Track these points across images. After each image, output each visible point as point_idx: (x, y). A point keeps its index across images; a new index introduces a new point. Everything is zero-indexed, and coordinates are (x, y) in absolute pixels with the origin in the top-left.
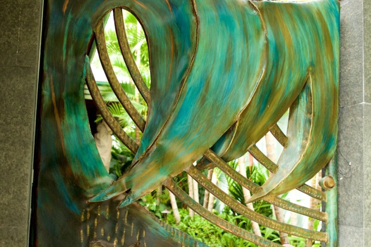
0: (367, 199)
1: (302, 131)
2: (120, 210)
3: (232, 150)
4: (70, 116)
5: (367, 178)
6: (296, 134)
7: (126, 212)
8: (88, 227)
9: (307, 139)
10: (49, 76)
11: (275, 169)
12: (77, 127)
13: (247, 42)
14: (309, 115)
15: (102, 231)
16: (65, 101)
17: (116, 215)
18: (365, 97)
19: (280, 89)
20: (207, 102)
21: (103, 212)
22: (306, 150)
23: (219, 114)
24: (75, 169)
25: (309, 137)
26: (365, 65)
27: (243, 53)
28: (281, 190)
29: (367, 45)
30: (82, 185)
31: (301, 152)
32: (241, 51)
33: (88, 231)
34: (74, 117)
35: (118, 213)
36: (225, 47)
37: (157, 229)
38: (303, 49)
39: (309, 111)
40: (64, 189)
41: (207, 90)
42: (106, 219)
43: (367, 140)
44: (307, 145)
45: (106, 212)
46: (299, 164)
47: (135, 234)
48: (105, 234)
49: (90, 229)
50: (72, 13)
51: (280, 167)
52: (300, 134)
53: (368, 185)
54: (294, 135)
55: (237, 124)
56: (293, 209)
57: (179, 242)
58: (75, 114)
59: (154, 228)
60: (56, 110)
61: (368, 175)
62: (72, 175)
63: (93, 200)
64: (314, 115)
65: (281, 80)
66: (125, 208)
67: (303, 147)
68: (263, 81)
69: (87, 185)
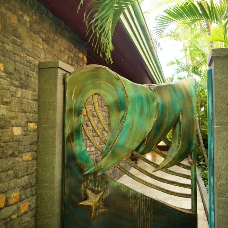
0: (218, 181)
1: (177, 139)
2: (98, 176)
3: (144, 150)
4: (76, 140)
5: (218, 169)
6: (175, 141)
7: (100, 177)
8: (85, 184)
9: (179, 144)
10: (68, 126)
11: (166, 157)
12: (79, 144)
13: (149, 104)
14: (180, 133)
15: (91, 185)
16: (74, 135)
17: (96, 178)
18: (216, 123)
19: (165, 123)
20: (132, 131)
21: (91, 177)
22: (179, 148)
23: (138, 135)
24: (79, 161)
25: (181, 143)
26: (216, 105)
27: (147, 109)
28: (168, 166)
29: (217, 93)
30: (82, 167)
31: (177, 149)
32: (146, 108)
33: (85, 185)
34: (78, 141)
35: (97, 178)
36: (140, 107)
37: (113, 184)
38: (176, 104)
39: (180, 131)
40: (75, 169)
41: (132, 126)
42: (92, 180)
43: (218, 148)
44: (180, 146)
45: (92, 177)
46: (176, 155)
47: (104, 186)
48: (92, 186)
49: (86, 184)
50: (76, 99)
51: (168, 156)
52: (177, 141)
53: (218, 174)
54: (174, 141)
55: (146, 139)
56: (174, 174)
57: (122, 189)
58: (79, 139)
59: (112, 184)
60: (71, 139)
61: (219, 168)
62: (78, 164)
63: (86, 173)
64: (182, 133)
65: (165, 119)
66: (100, 175)
67: (178, 147)
68: (157, 120)
69: (84, 167)
